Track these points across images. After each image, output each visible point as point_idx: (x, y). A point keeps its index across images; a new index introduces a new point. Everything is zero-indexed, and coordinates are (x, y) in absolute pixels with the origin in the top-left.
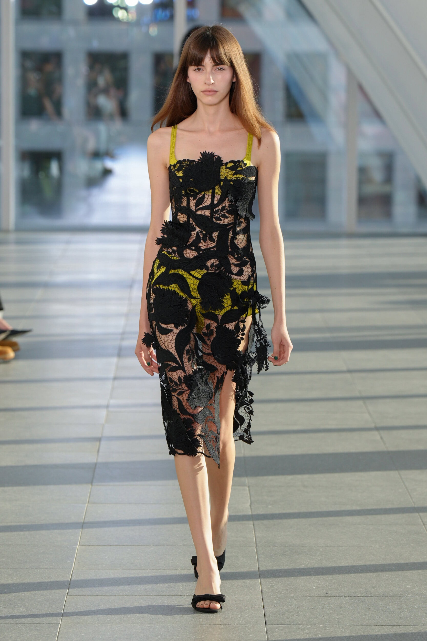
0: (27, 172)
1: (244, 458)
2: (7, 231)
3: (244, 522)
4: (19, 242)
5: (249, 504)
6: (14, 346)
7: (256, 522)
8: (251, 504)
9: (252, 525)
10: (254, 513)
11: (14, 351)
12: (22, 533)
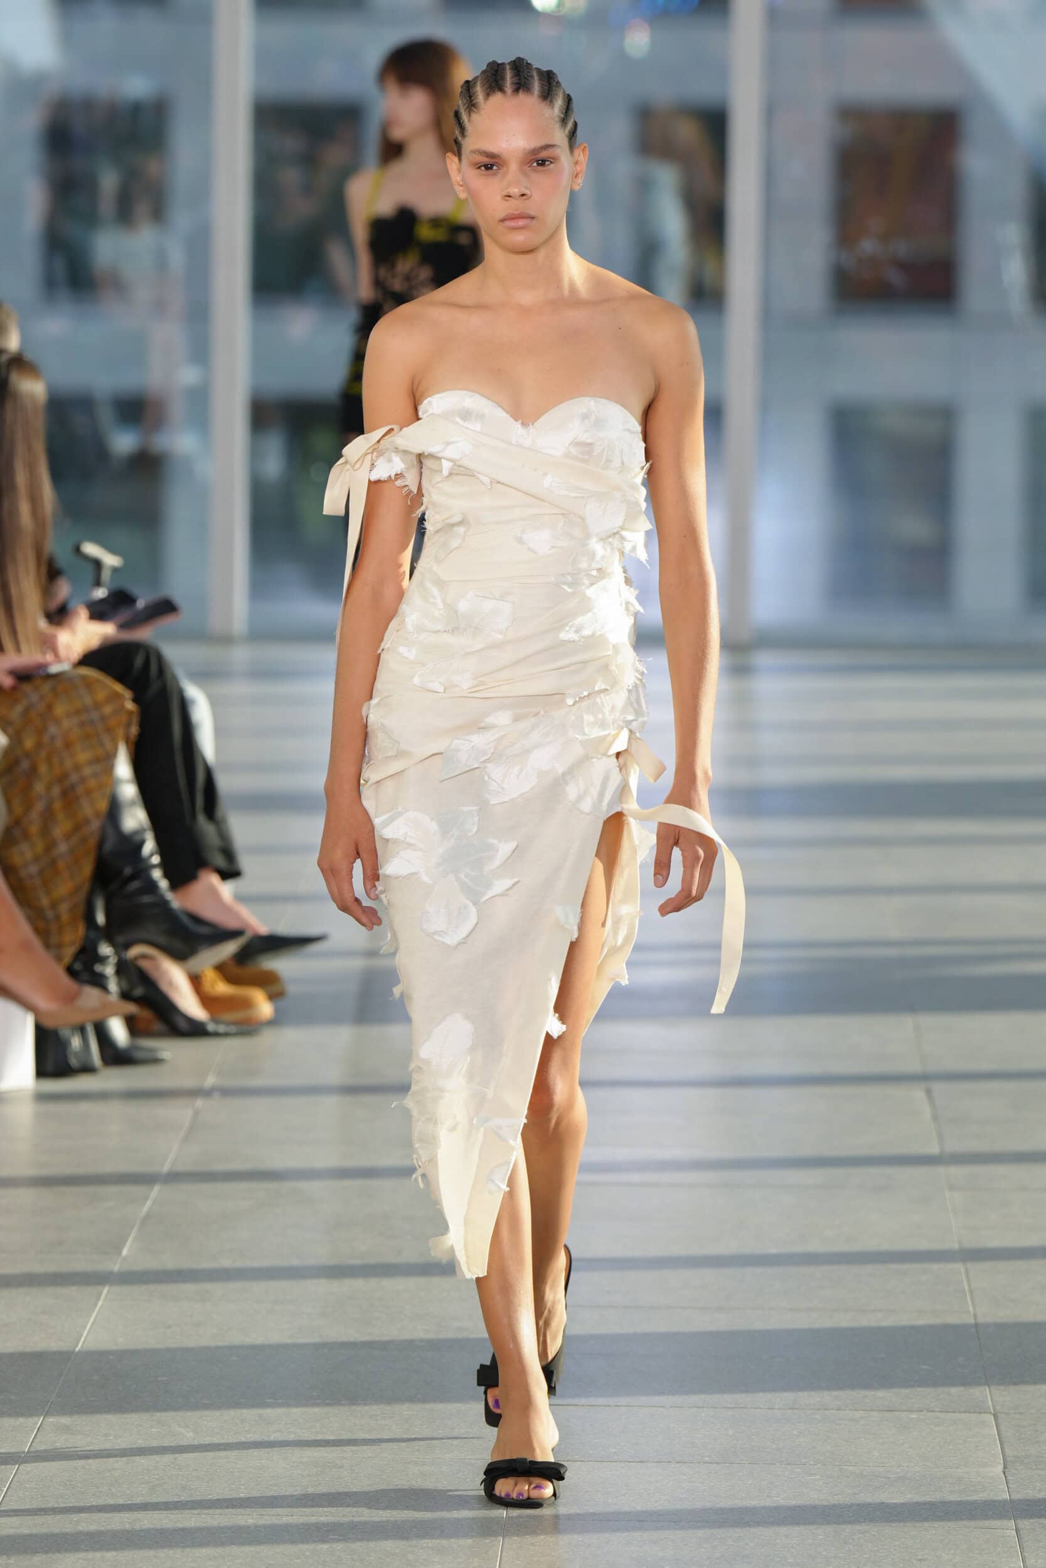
0: (274, 465)
1: (976, 1325)
2: (226, 640)
3: (987, 1523)
4: (261, 673)
5: (1000, 1468)
6: (269, 983)
7: (1025, 1524)
8: (1005, 1467)
9: (1014, 1532)
10: (1016, 1496)
11: (272, 997)
12: (325, 1547)
